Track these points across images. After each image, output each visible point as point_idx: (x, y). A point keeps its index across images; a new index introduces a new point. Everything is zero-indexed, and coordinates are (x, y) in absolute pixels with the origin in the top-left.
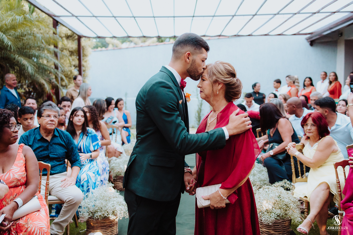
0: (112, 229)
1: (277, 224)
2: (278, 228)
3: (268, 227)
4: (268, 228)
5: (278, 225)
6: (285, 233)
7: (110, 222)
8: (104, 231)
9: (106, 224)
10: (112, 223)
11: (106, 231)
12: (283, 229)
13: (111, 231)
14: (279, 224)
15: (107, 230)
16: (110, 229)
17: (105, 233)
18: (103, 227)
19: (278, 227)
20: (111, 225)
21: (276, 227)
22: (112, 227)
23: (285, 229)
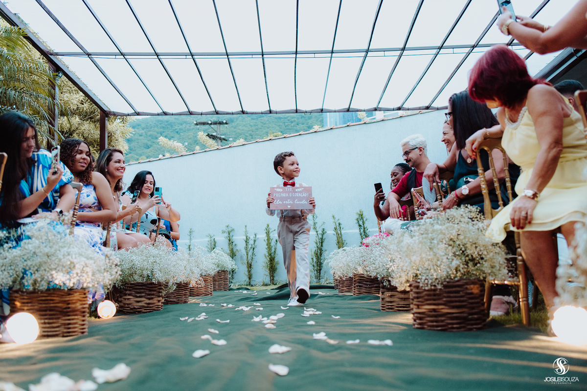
0: (69, 320)
1: (454, 289)
2: (457, 299)
3: (435, 297)
4: (434, 302)
5: (458, 292)
6: (474, 311)
7: (65, 301)
8: (46, 321)
9: (52, 305)
10: (70, 306)
11: (51, 321)
12: (470, 301)
13: (65, 324)
14: (458, 289)
15: (54, 321)
16: (64, 318)
17: (48, 325)
18: (46, 311)
19: (459, 295)
20: (65, 310)
21: (452, 295)
22: (69, 316)
23: (473, 301)
